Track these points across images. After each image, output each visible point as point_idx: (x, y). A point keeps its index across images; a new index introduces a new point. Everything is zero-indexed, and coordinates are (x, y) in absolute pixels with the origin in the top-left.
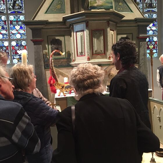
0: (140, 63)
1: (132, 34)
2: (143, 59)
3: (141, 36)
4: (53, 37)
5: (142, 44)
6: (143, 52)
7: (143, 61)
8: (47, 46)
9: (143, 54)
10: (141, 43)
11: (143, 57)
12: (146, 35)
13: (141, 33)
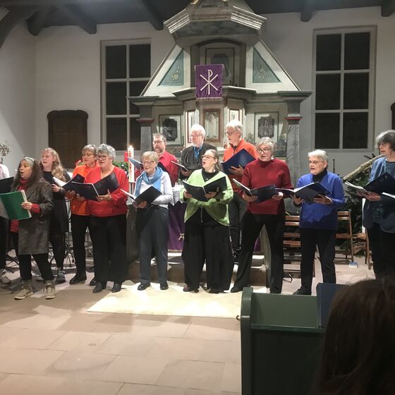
0: (288, 156)
1: (278, 112)
2: (292, 150)
3: (289, 116)
4: (166, 117)
5: (291, 128)
6: (293, 139)
7: (293, 153)
8: (158, 128)
9: (293, 143)
10: (290, 126)
11: (292, 147)
12: (298, 115)
13: (290, 112)
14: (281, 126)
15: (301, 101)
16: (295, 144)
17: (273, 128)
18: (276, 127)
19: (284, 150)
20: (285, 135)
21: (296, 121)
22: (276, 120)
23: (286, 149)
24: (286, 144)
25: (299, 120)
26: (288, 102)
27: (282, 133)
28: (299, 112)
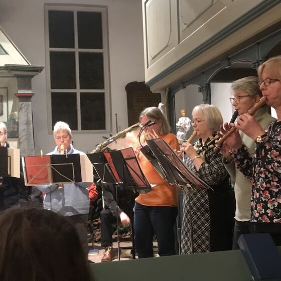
0: (20, 137)
1: (7, 88)
2: (24, 130)
3: (20, 92)
5: (23, 106)
6: (25, 118)
7: (25, 134)
9: (25, 122)
10: (21, 103)
11: (25, 127)
12: (30, 92)
13: (20, 87)
14: (11, 103)
15: (33, 76)
16: (27, 123)
17: (2, 106)
18: (5, 104)
19: (16, 130)
20: (16, 113)
21: (27, 98)
22: (5, 98)
23: (18, 129)
24: (18, 124)
25: (31, 97)
26: (17, 76)
27: (13, 111)
28: (30, 88)
